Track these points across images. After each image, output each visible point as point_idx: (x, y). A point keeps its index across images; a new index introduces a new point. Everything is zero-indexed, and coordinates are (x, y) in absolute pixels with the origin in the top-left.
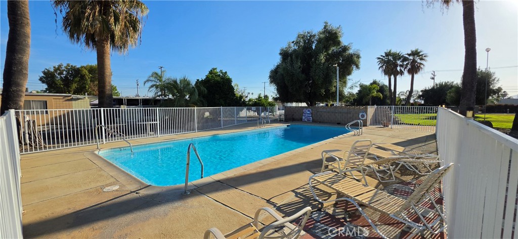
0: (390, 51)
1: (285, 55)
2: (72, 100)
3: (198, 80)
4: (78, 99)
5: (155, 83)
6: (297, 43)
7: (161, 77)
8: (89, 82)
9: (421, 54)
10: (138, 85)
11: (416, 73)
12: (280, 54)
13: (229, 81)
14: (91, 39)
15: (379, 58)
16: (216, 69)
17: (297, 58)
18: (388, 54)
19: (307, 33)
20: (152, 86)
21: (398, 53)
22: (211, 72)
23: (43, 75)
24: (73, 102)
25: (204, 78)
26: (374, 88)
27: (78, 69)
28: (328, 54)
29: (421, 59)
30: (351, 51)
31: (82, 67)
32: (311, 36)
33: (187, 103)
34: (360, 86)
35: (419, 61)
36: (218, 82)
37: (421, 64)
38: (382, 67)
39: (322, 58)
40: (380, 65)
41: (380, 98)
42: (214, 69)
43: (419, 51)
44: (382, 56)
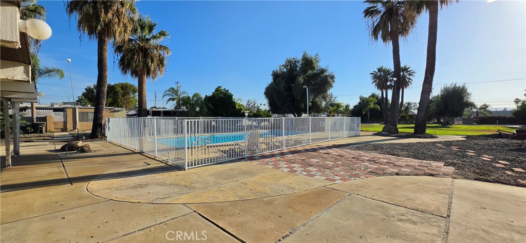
0: (382, 67)
1: (276, 76)
2: (115, 111)
3: (206, 96)
4: (119, 111)
5: (172, 97)
6: (286, 66)
7: (176, 92)
8: (120, 97)
9: (409, 70)
10: (156, 97)
11: (406, 87)
12: (272, 75)
13: (230, 96)
14: (135, 73)
15: (372, 74)
16: (221, 87)
17: (282, 79)
18: (380, 70)
19: (292, 60)
20: (170, 100)
21: (387, 69)
22: (217, 90)
23: (85, 91)
24: (115, 113)
25: (211, 94)
26: (372, 101)
27: (113, 86)
28: (307, 76)
29: (410, 75)
30: (327, 74)
31: (115, 85)
32: (295, 62)
33: (197, 115)
34: (360, 99)
35: (408, 76)
36: (221, 98)
37: (409, 79)
38: (375, 81)
39: (301, 79)
40: (373, 80)
41: (378, 110)
42: (220, 87)
43: (407, 67)
44: (374, 72)
